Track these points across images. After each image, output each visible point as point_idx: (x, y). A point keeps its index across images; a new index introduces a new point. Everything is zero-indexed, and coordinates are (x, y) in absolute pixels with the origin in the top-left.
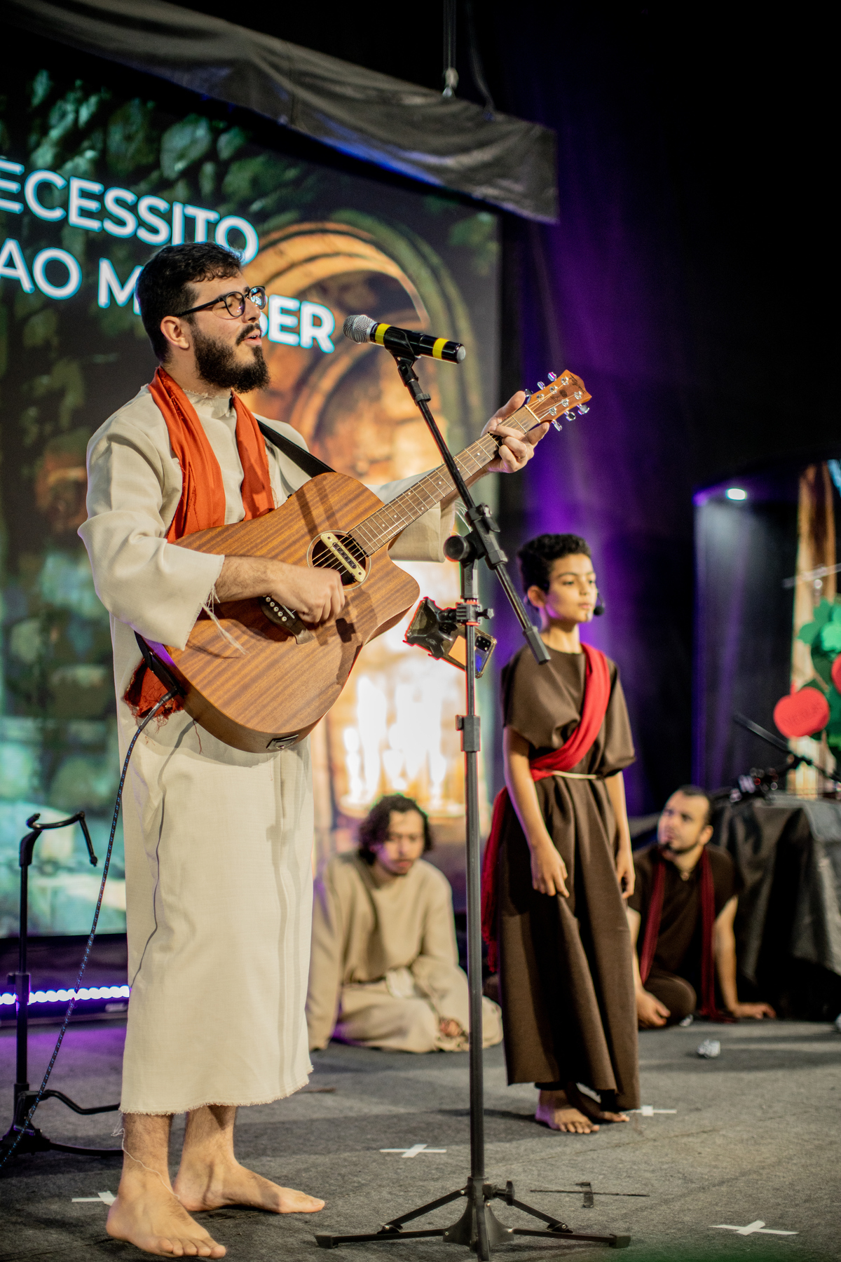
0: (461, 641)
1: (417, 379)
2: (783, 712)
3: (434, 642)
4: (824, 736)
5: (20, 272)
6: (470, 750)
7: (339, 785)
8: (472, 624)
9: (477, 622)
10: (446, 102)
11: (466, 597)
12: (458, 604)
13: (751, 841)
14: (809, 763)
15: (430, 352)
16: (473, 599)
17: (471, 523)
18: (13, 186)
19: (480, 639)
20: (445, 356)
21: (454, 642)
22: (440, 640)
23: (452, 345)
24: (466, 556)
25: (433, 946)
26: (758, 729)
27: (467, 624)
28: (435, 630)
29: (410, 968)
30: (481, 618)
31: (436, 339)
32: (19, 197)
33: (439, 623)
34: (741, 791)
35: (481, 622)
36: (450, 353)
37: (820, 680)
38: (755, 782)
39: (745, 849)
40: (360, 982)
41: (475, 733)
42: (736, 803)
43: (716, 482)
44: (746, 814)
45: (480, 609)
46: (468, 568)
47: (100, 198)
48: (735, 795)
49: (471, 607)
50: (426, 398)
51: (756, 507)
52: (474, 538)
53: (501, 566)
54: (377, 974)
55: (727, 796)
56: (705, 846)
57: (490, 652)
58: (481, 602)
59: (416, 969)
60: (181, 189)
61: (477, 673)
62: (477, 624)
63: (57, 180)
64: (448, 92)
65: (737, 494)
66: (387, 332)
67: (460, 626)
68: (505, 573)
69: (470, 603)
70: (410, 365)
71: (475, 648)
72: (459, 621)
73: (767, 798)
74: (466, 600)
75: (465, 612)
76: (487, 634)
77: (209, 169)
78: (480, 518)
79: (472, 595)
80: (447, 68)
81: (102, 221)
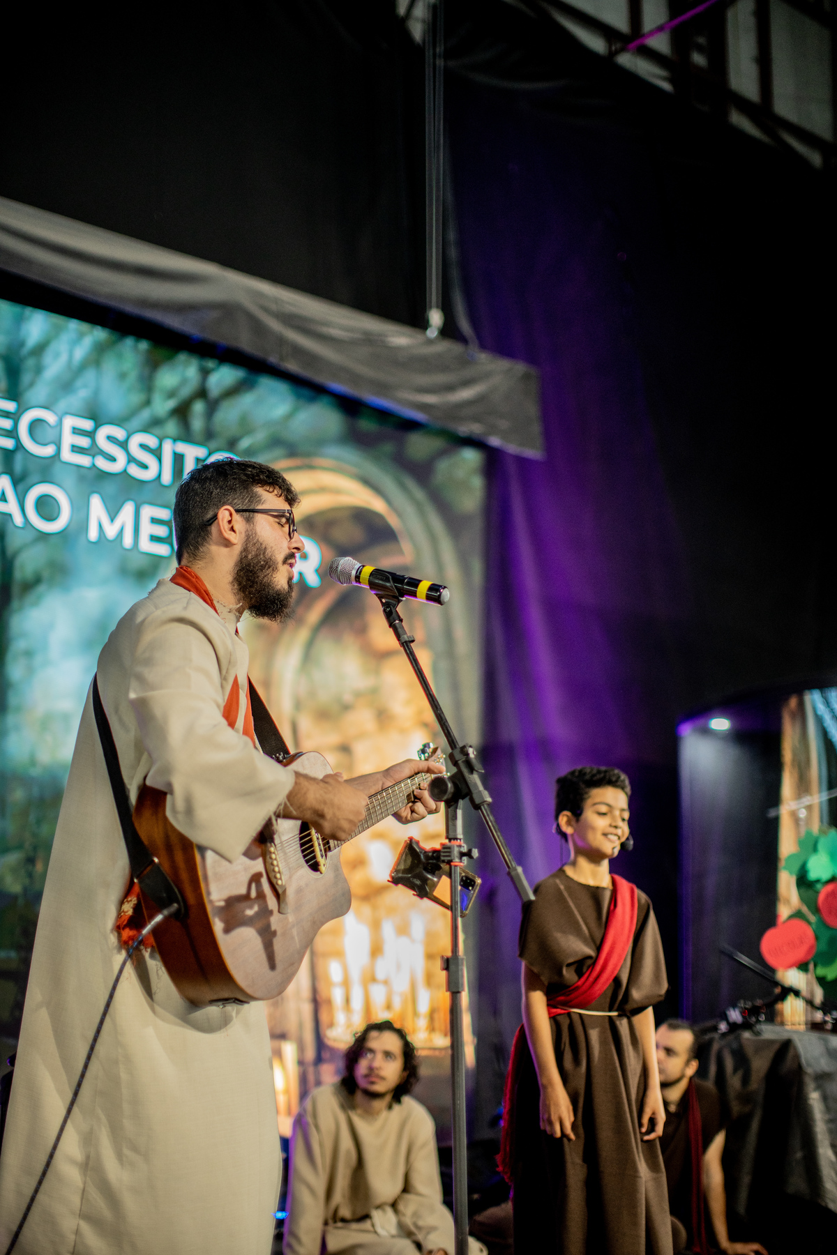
0: (445, 881)
1: (401, 620)
2: (770, 943)
3: (418, 882)
4: (811, 966)
5: (12, 507)
6: (454, 990)
7: (324, 1017)
8: (457, 864)
9: (461, 862)
10: (430, 342)
11: (450, 837)
12: (442, 845)
13: (740, 1074)
14: (797, 993)
15: (414, 594)
16: (457, 839)
17: (455, 764)
18: (7, 424)
19: (464, 878)
20: (429, 598)
21: (438, 882)
22: (425, 880)
23: (436, 587)
24: (450, 796)
25: (418, 1183)
26: (745, 960)
27: (452, 864)
28: (420, 870)
29: (394, 1205)
30: (465, 858)
31: (420, 581)
32: (12, 433)
33: (424, 863)
34: (728, 1023)
35: (466, 862)
36: (435, 594)
37: (805, 909)
38: (742, 1013)
39: (734, 1082)
40: (343, 1220)
41: (460, 973)
42: (724, 1035)
43: (699, 712)
44: (735, 1046)
45: (465, 849)
46: (452, 808)
47: (91, 434)
48: (723, 1027)
49: (456, 847)
50: (410, 639)
51: (740, 737)
52: (458, 779)
53: (485, 806)
54: (360, 1213)
55: (715, 1029)
56: (691, 1079)
57: (474, 891)
58: (465, 843)
59: (401, 1207)
60: (172, 427)
61: (462, 912)
62: (462, 864)
63: (50, 417)
64: (432, 333)
65: (720, 724)
66: (371, 574)
67: (445, 867)
68: (489, 813)
69: (455, 843)
70: (395, 606)
71: (459, 888)
72: (443, 861)
73: (755, 1029)
74: (450, 840)
75: (449, 852)
76: (471, 874)
77: (199, 407)
78: (464, 758)
79: (456, 835)
80: (431, 308)
81: (94, 456)
